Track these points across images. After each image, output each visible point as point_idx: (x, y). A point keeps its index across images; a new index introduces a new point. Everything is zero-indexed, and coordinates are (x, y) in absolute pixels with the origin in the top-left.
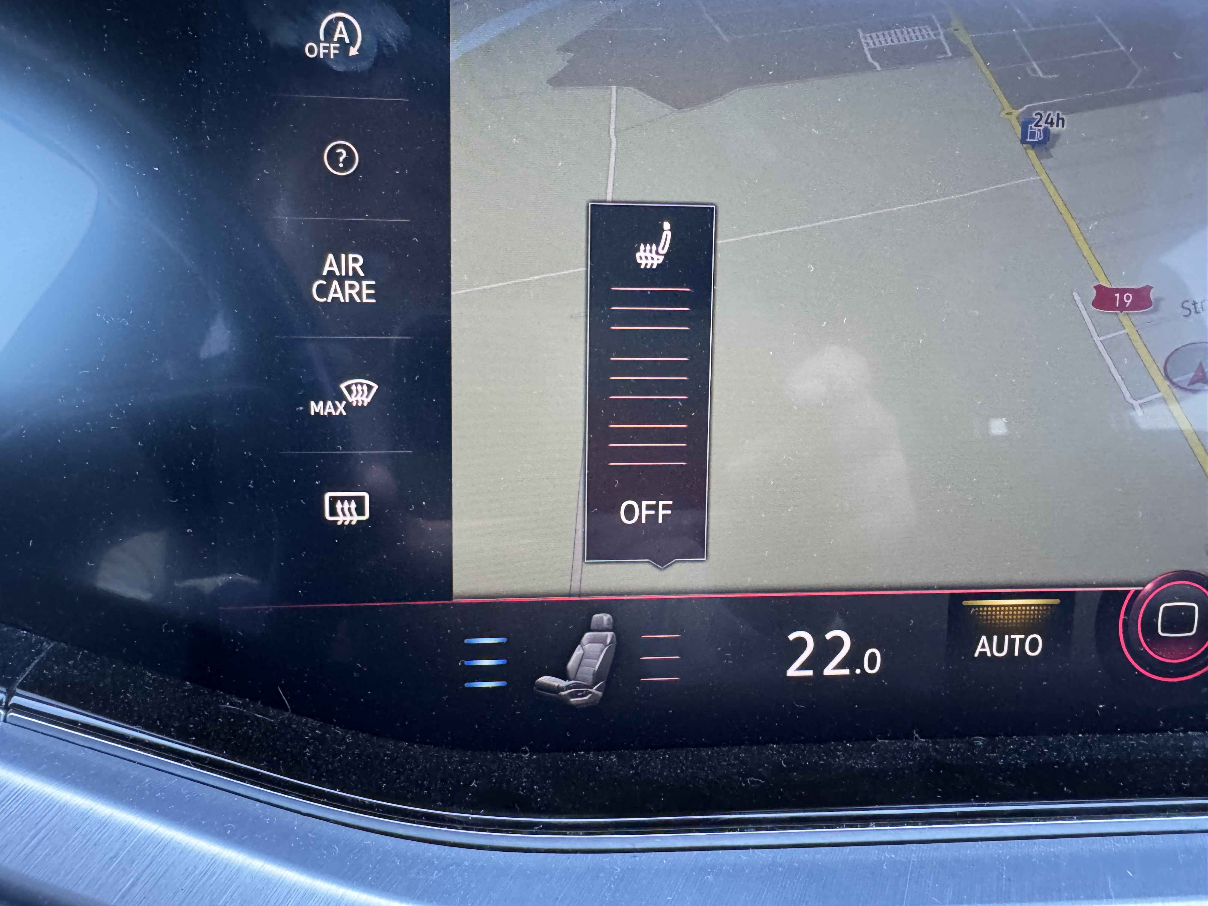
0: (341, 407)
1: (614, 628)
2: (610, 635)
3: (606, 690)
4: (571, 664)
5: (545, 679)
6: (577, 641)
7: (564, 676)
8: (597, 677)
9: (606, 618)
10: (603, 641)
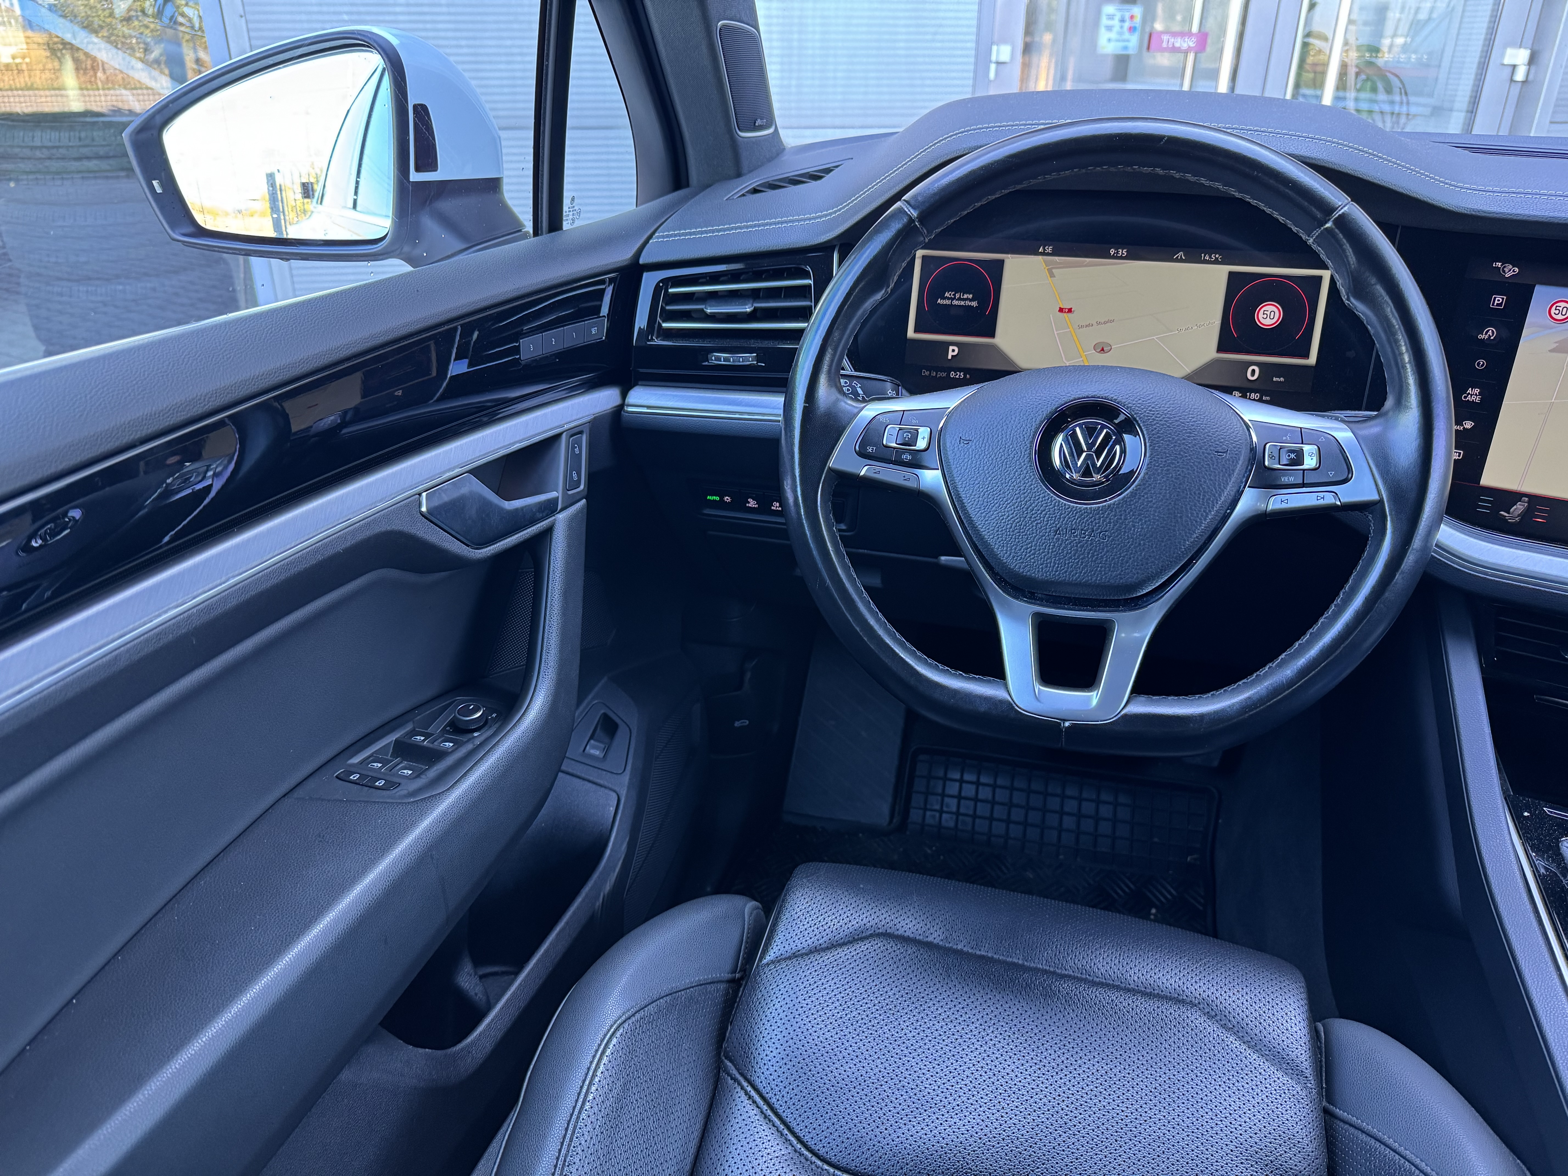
0: (1462, 428)
1: (1529, 502)
2: (1526, 504)
3: (1521, 520)
4: (1512, 510)
5: (1502, 513)
6: (1516, 504)
7: (1509, 513)
8: (1519, 516)
9: (1527, 499)
10: (1524, 505)
